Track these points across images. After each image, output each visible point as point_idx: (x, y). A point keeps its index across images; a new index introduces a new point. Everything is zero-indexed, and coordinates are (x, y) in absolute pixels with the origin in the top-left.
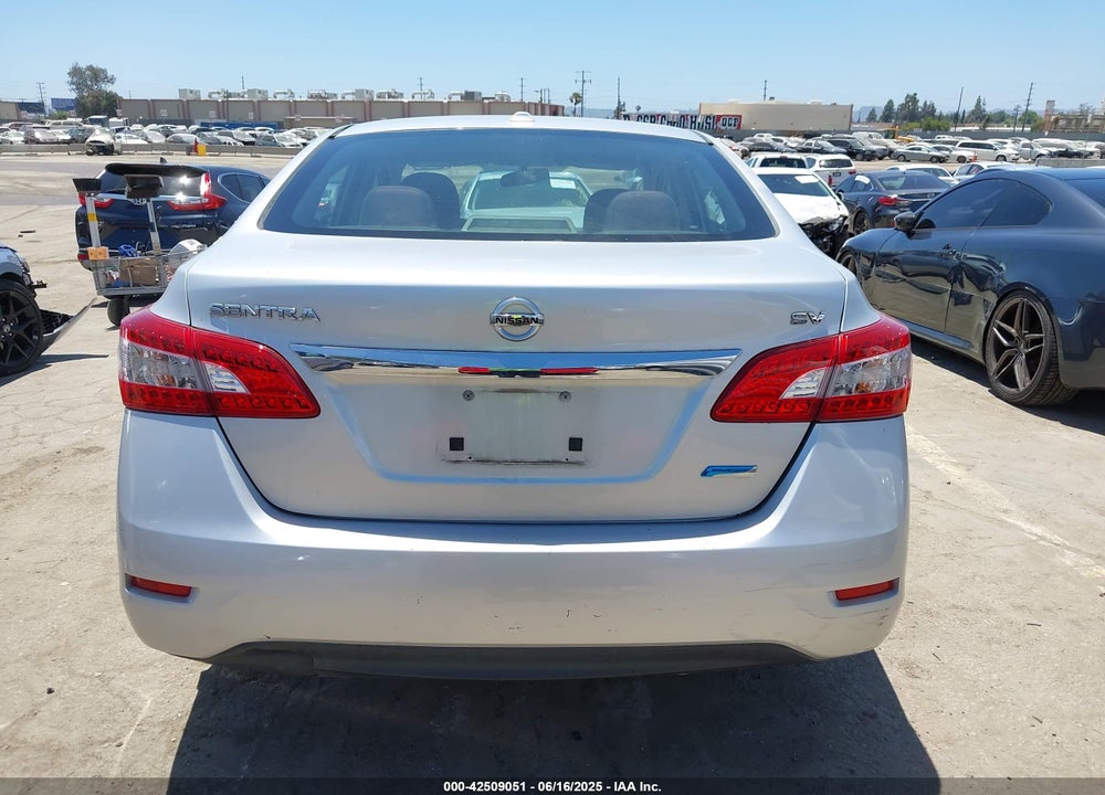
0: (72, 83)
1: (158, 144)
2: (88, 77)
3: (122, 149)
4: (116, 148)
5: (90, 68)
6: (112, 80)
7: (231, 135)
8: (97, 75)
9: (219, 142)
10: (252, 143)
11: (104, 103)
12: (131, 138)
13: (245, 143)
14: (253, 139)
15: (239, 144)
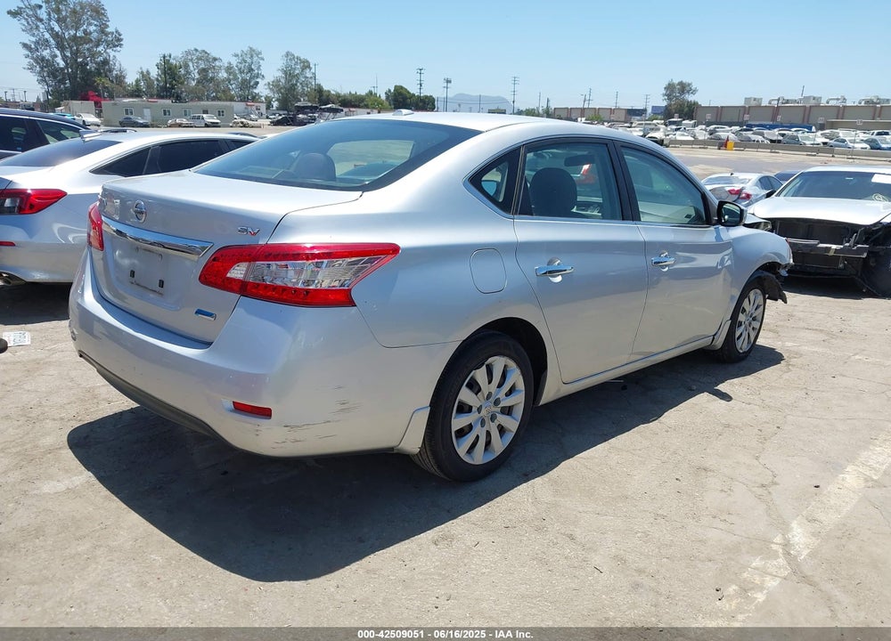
0: (665, 95)
1: (701, 141)
2: (677, 90)
3: (670, 144)
4: (665, 143)
5: (681, 83)
6: (694, 92)
7: (762, 135)
8: (684, 88)
9: (749, 140)
10: (779, 141)
11: (686, 109)
12: (683, 135)
13: (772, 141)
14: (781, 138)
15: (766, 141)
